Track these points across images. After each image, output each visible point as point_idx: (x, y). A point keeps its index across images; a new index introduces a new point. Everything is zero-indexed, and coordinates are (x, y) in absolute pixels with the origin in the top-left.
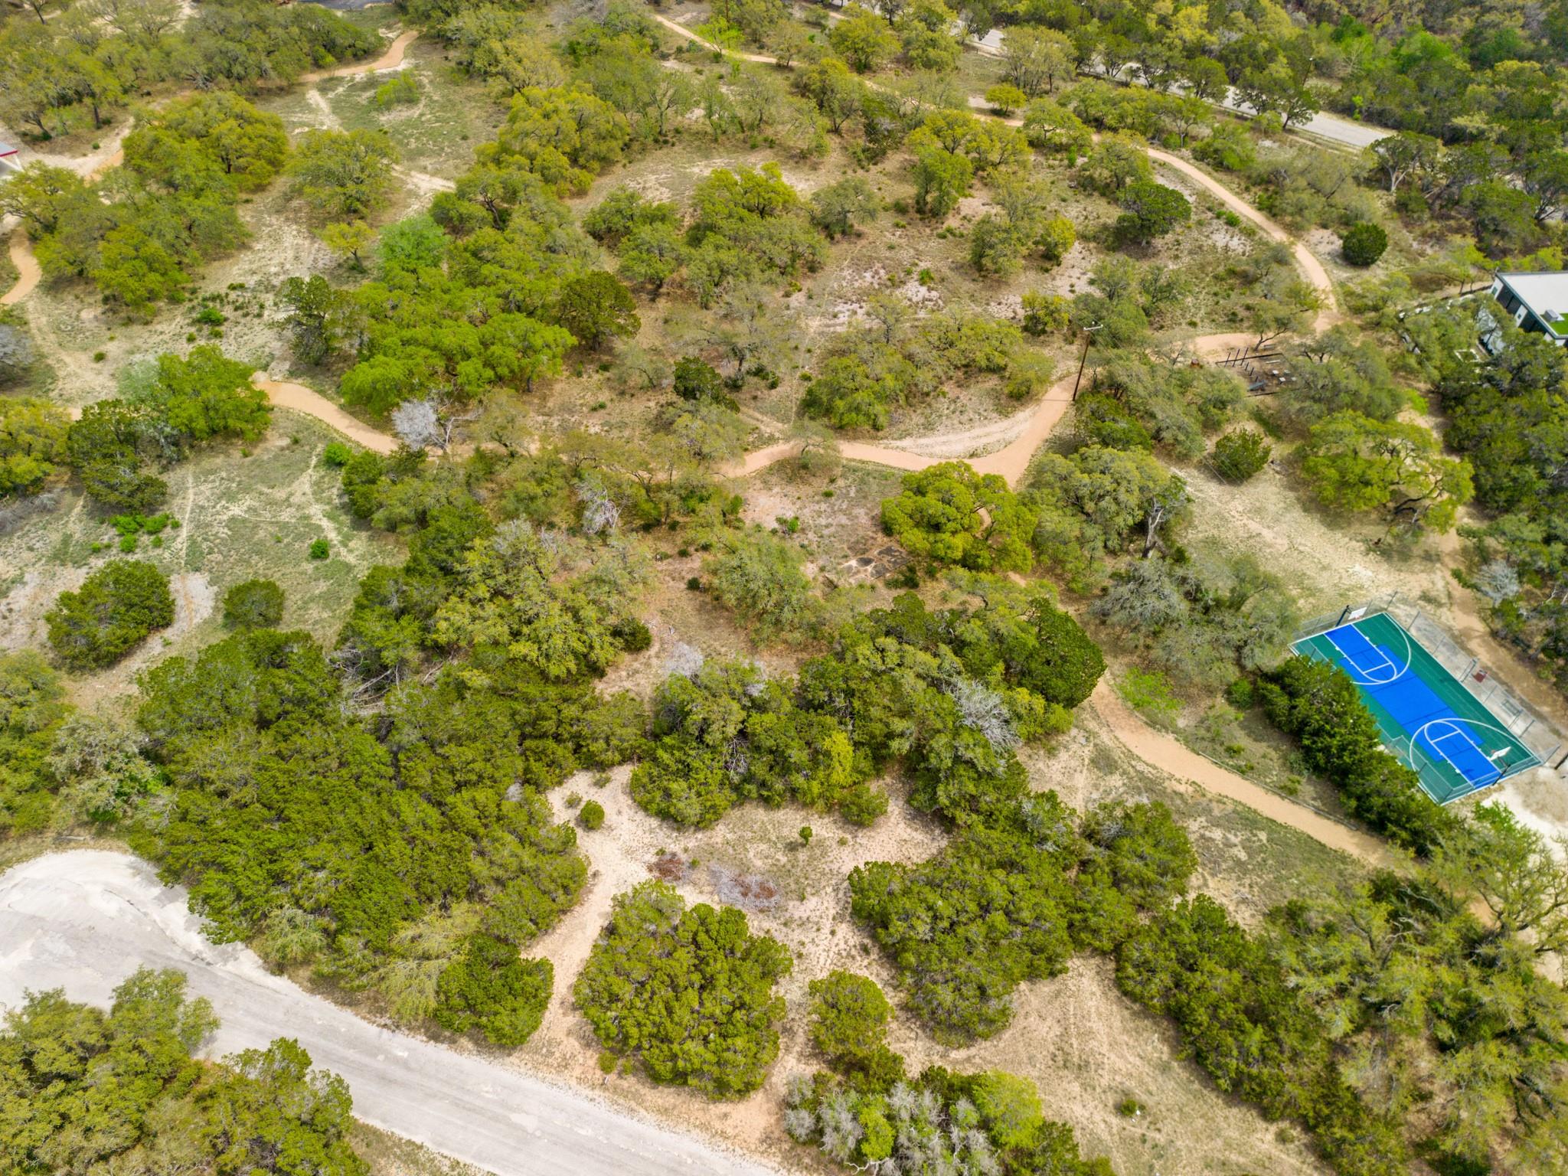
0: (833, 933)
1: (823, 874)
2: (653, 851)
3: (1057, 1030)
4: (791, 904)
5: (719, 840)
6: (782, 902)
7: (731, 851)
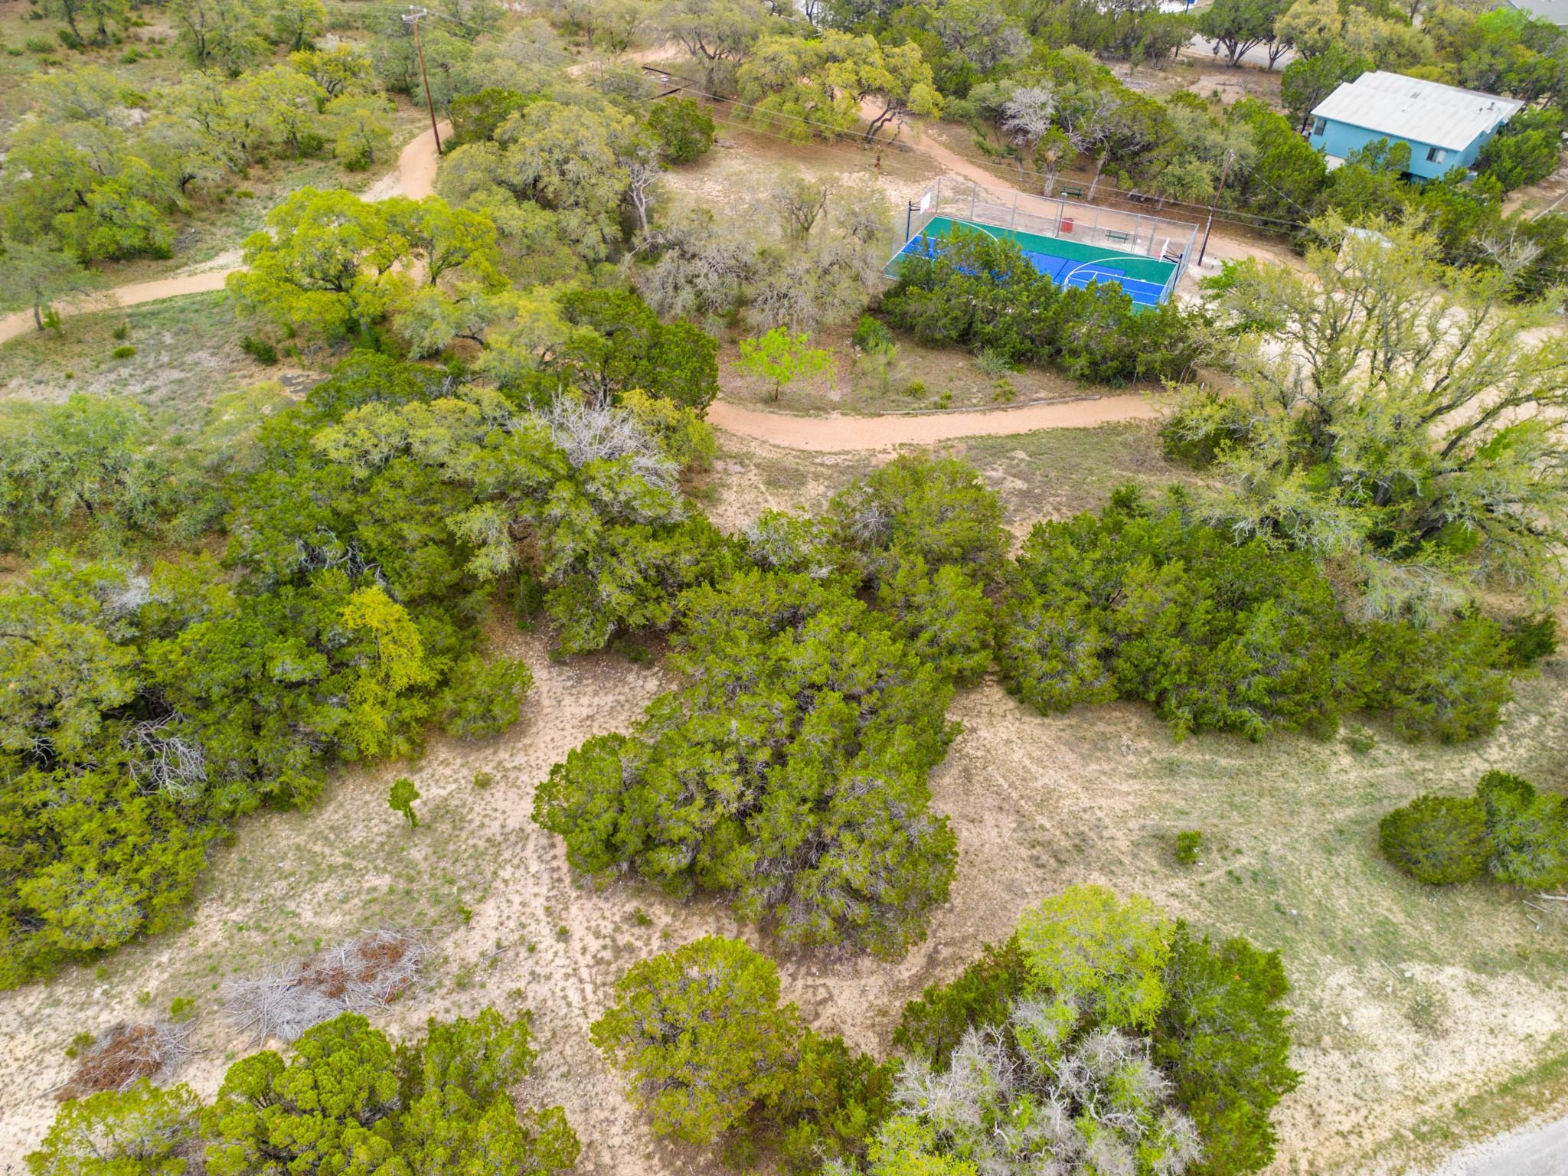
0: (563, 935)
1: (477, 855)
2: (55, 1057)
3: (1009, 822)
4: (448, 944)
5: (217, 936)
6: (429, 951)
7: (256, 938)
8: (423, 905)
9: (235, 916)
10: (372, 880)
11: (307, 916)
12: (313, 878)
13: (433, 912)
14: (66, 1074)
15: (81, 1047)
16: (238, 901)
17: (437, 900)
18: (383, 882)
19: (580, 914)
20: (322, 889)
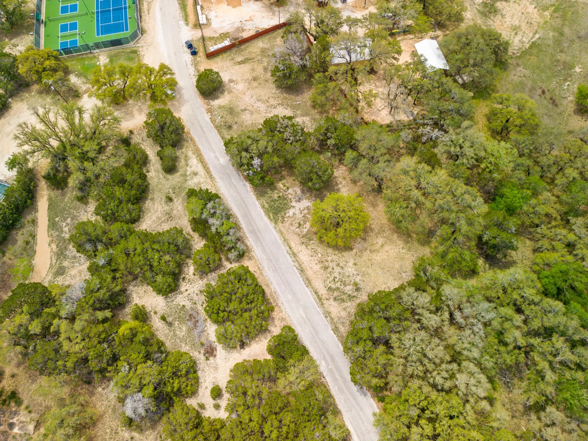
0: (186, 290)
1: (171, 308)
2: (209, 362)
3: (163, 224)
4: (188, 308)
5: (187, 347)
6: (190, 310)
7: (188, 340)
8: (181, 315)
9: (183, 345)
10: (176, 325)
11: (184, 333)
12: (176, 336)
13: (182, 312)
14: (211, 358)
15: (207, 359)
16: (181, 346)
17: (180, 312)
18: (176, 323)
19: (183, 289)
20: (178, 333)
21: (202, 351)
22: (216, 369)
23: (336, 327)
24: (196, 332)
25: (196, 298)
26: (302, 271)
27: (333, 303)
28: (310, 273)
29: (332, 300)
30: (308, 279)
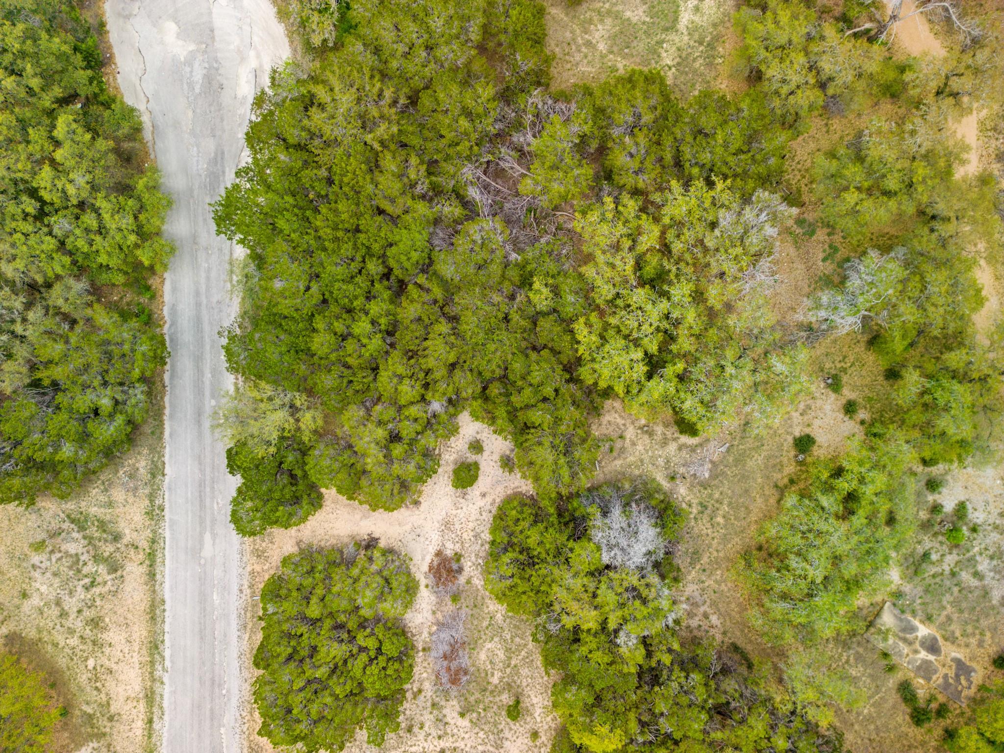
2: (458, 547)
4: (455, 702)
5: (491, 608)
6: (454, 693)
7: (485, 624)
8: (477, 695)
9: (499, 616)
10: (497, 675)
11: (489, 645)
12: (508, 650)
13: (472, 699)
14: (449, 553)
15: (458, 557)
16: (505, 617)
17: (477, 701)
18: (495, 680)
20: (501, 655)
21: (462, 579)
22: (447, 525)
23: (154, 476)
24: (460, 632)
25: (428, 718)
26: (154, 647)
27: (127, 531)
28: (140, 631)
29: (125, 541)
30: (153, 618)
